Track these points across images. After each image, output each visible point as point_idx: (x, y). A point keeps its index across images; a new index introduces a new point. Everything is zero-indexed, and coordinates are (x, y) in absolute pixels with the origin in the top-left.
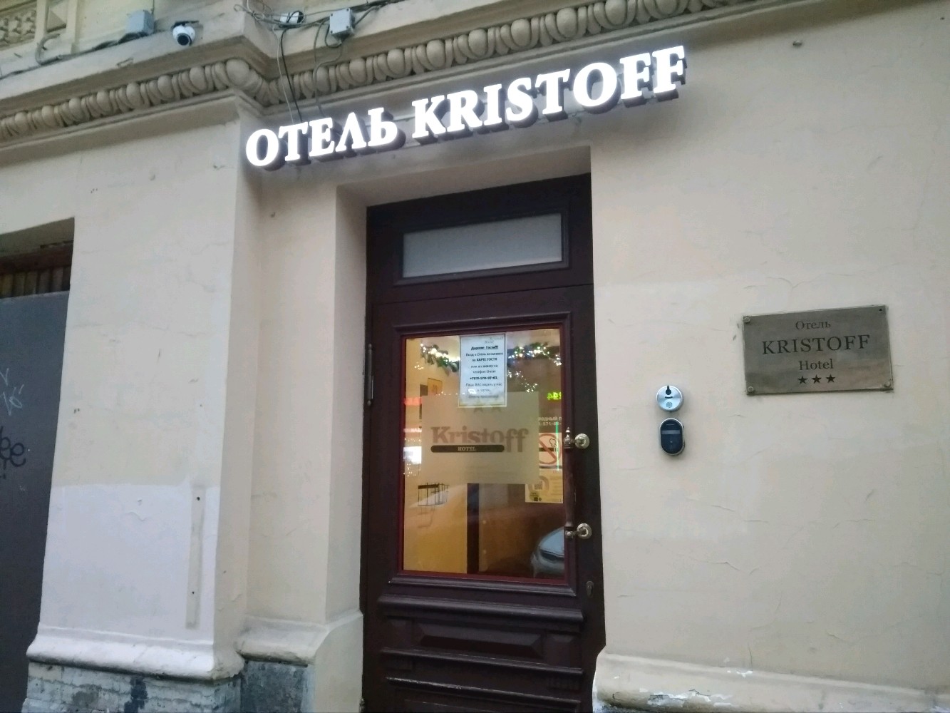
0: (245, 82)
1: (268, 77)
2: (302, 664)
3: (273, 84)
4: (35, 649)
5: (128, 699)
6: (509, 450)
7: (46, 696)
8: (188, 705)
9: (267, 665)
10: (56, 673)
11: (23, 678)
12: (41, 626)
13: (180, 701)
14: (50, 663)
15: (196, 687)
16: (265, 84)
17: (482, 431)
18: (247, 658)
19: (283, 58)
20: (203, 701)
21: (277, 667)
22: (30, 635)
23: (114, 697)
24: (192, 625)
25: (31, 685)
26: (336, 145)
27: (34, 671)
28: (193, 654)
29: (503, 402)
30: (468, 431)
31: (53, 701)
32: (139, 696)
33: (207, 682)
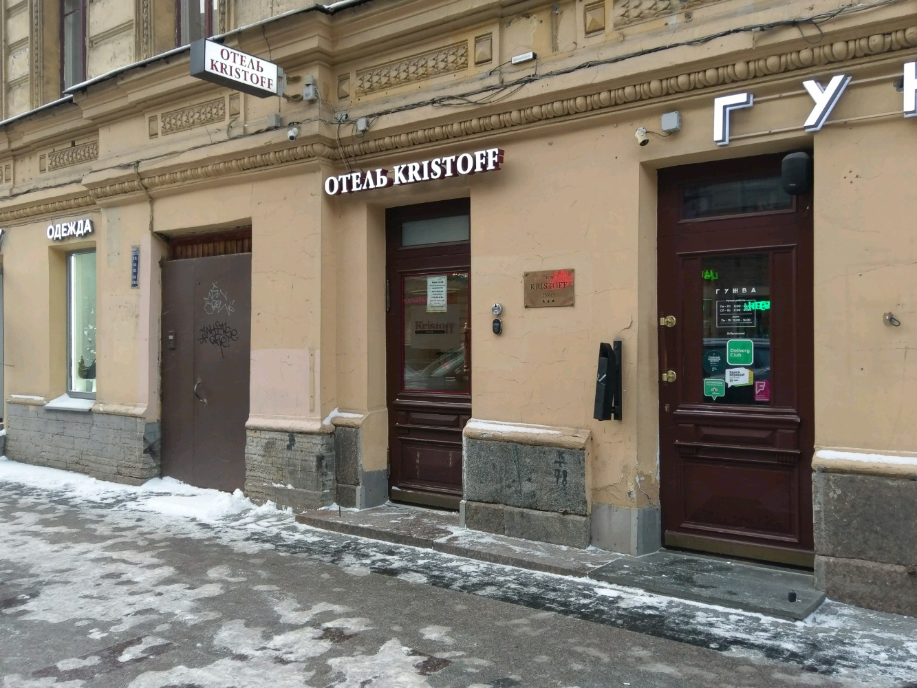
0: (323, 152)
1: (334, 147)
2: (357, 427)
3: (336, 150)
4: (248, 423)
5: (288, 443)
6: (447, 333)
7: (255, 444)
8: (311, 444)
9: (344, 428)
10: (258, 434)
11: (244, 437)
12: (250, 414)
13: (308, 442)
14: (256, 429)
15: (314, 436)
16: (333, 150)
17: (436, 323)
18: (336, 426)
19: (339, 139)
20: (318, 442)
21: (348, 429)
22: (246, 418)
23: (282, 442)
24: (312, 411)
25: (248, 440)
26: (363, 186)
27: (249, 433)
28: (314, 422)
29: (445, 309)
30: (430, 323)
31: (257, 446)
32: (292, 440)
33: (319, 434)
